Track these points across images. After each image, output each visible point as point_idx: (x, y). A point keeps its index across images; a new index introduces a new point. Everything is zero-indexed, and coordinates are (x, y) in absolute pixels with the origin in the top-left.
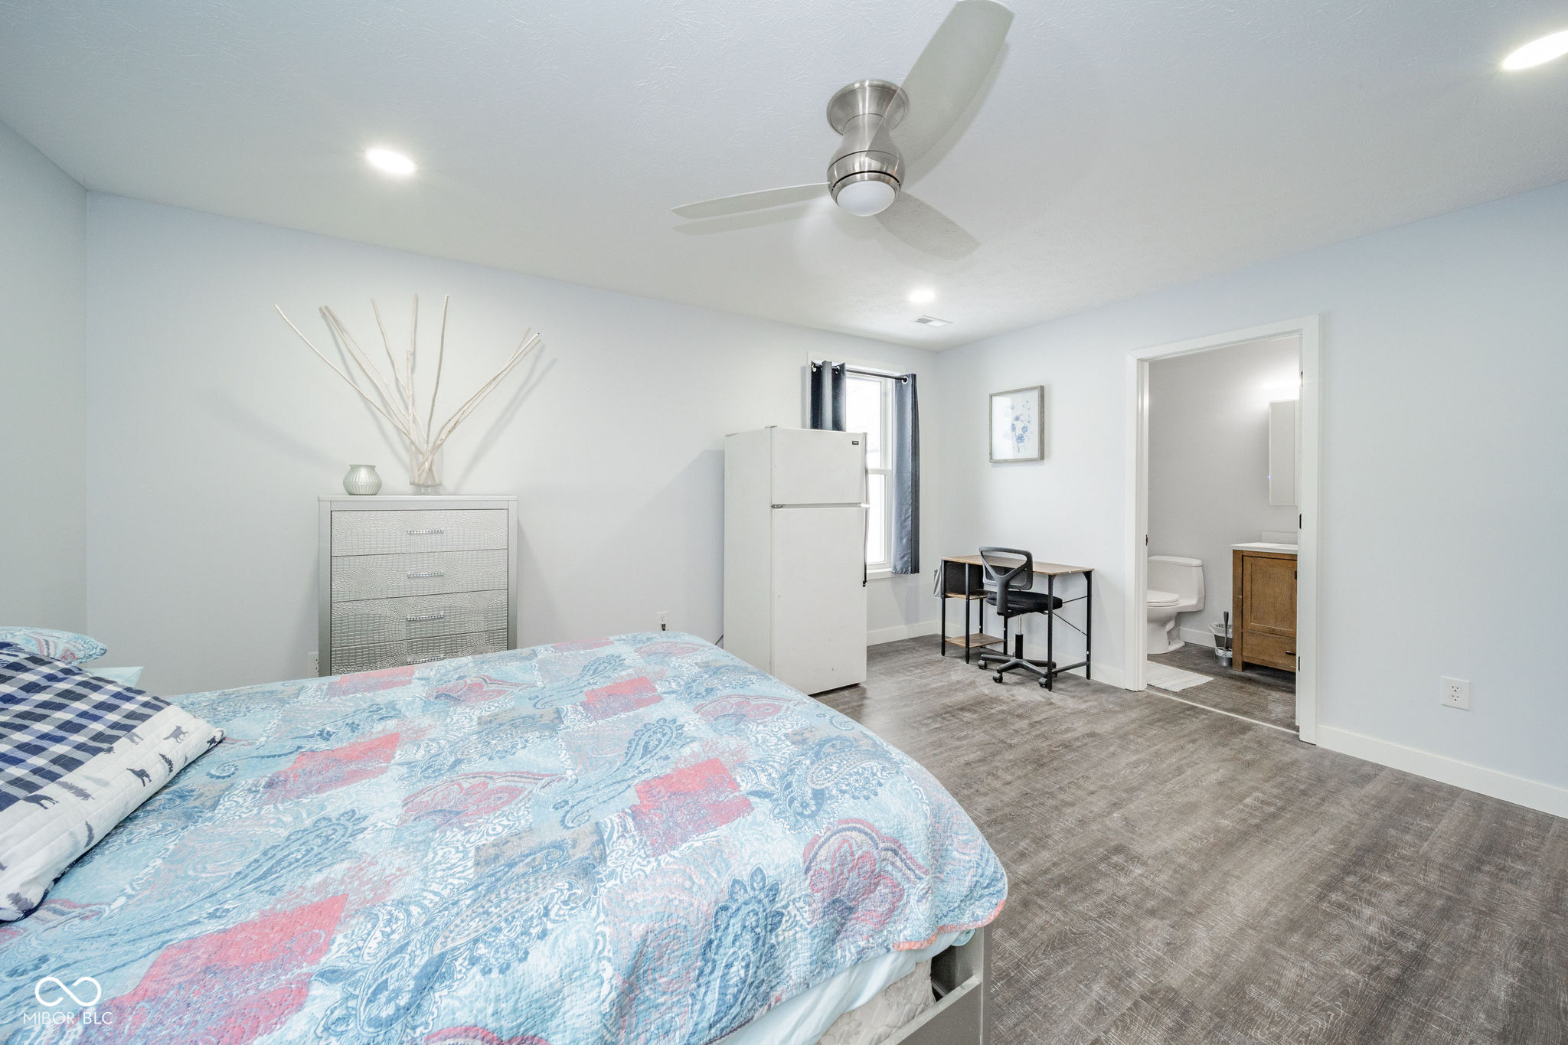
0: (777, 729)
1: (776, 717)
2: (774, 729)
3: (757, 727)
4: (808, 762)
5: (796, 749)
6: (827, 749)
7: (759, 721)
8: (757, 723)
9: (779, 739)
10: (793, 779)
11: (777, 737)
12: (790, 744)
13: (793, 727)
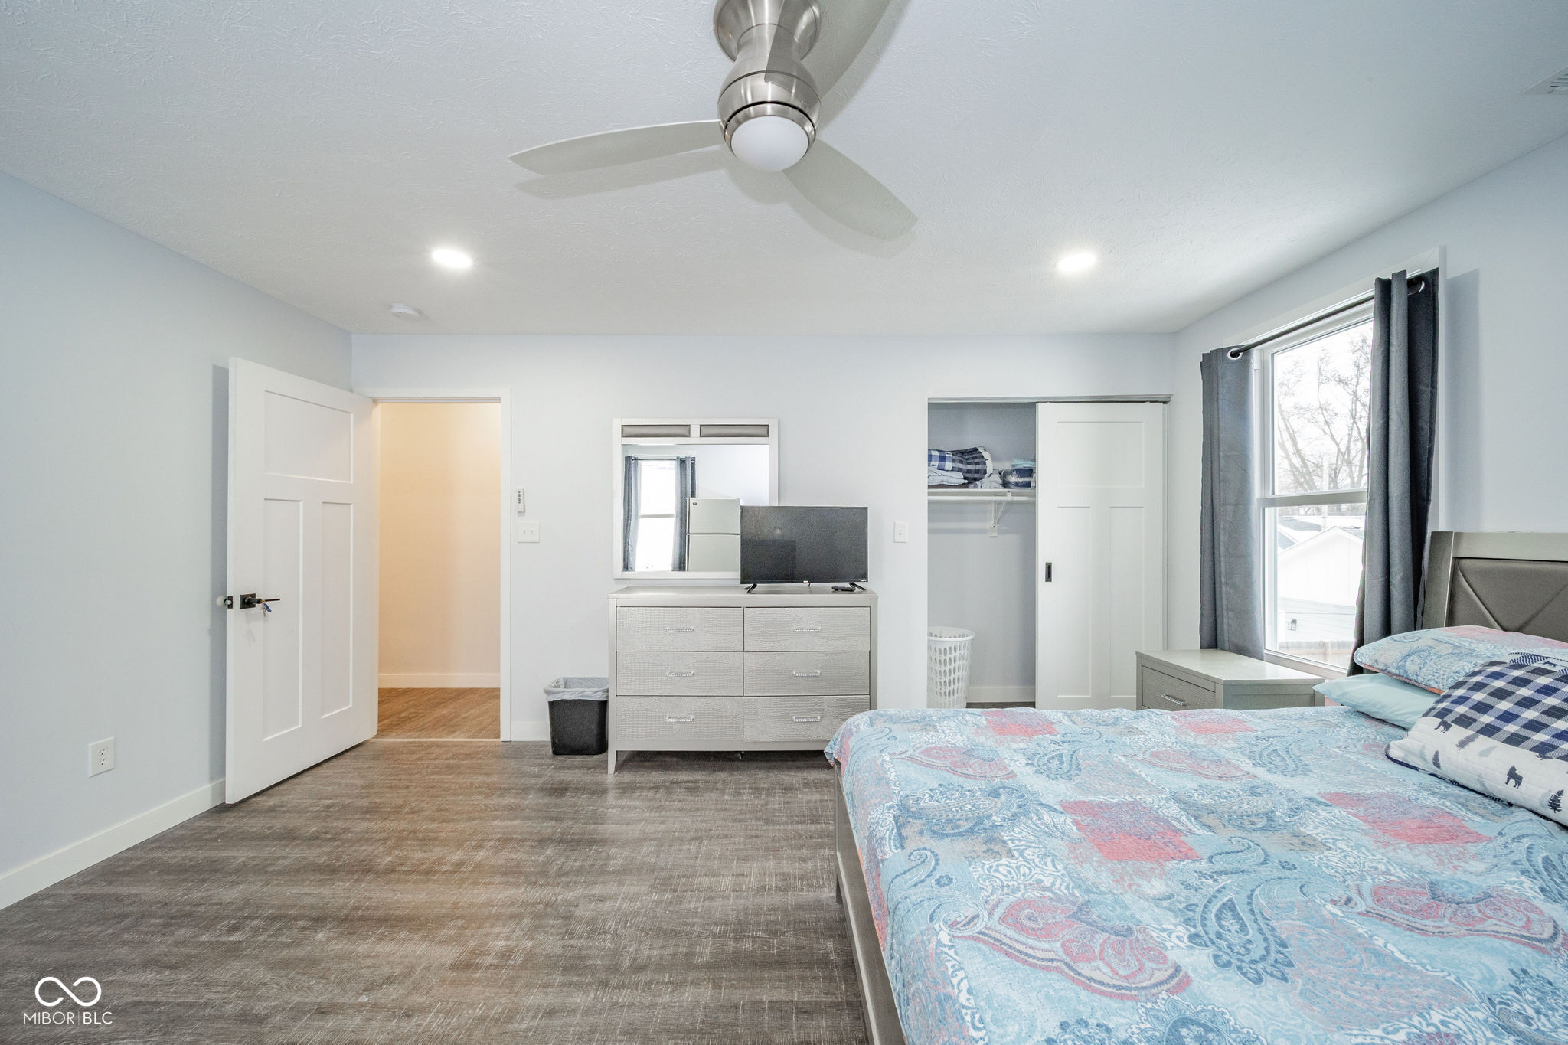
0: (1022, 870)
1: (1019, 895)
2: (1027, 871)
3: (1053, 884)
4: (994, 818)
5: (1003, 834)
6: (965, 826)
7: (1047, 894)
8: (1052, 892)
9: (1021, 853)
10: (1015, 809)
11: (1023, 857)
12: (1009, 842)
13: (997, 866)
